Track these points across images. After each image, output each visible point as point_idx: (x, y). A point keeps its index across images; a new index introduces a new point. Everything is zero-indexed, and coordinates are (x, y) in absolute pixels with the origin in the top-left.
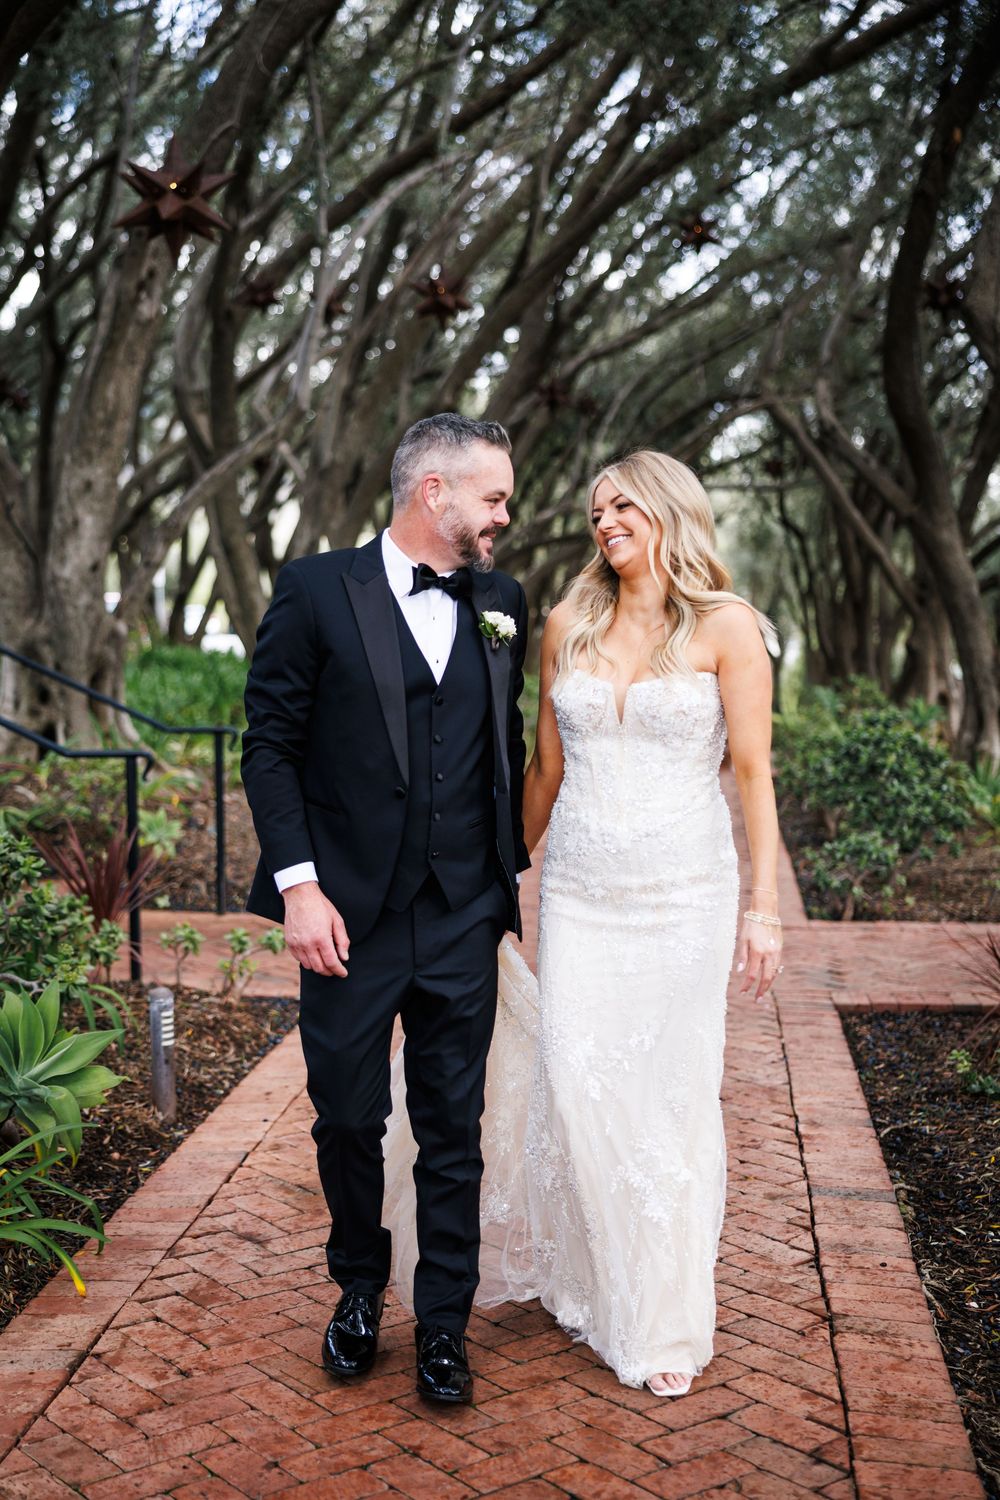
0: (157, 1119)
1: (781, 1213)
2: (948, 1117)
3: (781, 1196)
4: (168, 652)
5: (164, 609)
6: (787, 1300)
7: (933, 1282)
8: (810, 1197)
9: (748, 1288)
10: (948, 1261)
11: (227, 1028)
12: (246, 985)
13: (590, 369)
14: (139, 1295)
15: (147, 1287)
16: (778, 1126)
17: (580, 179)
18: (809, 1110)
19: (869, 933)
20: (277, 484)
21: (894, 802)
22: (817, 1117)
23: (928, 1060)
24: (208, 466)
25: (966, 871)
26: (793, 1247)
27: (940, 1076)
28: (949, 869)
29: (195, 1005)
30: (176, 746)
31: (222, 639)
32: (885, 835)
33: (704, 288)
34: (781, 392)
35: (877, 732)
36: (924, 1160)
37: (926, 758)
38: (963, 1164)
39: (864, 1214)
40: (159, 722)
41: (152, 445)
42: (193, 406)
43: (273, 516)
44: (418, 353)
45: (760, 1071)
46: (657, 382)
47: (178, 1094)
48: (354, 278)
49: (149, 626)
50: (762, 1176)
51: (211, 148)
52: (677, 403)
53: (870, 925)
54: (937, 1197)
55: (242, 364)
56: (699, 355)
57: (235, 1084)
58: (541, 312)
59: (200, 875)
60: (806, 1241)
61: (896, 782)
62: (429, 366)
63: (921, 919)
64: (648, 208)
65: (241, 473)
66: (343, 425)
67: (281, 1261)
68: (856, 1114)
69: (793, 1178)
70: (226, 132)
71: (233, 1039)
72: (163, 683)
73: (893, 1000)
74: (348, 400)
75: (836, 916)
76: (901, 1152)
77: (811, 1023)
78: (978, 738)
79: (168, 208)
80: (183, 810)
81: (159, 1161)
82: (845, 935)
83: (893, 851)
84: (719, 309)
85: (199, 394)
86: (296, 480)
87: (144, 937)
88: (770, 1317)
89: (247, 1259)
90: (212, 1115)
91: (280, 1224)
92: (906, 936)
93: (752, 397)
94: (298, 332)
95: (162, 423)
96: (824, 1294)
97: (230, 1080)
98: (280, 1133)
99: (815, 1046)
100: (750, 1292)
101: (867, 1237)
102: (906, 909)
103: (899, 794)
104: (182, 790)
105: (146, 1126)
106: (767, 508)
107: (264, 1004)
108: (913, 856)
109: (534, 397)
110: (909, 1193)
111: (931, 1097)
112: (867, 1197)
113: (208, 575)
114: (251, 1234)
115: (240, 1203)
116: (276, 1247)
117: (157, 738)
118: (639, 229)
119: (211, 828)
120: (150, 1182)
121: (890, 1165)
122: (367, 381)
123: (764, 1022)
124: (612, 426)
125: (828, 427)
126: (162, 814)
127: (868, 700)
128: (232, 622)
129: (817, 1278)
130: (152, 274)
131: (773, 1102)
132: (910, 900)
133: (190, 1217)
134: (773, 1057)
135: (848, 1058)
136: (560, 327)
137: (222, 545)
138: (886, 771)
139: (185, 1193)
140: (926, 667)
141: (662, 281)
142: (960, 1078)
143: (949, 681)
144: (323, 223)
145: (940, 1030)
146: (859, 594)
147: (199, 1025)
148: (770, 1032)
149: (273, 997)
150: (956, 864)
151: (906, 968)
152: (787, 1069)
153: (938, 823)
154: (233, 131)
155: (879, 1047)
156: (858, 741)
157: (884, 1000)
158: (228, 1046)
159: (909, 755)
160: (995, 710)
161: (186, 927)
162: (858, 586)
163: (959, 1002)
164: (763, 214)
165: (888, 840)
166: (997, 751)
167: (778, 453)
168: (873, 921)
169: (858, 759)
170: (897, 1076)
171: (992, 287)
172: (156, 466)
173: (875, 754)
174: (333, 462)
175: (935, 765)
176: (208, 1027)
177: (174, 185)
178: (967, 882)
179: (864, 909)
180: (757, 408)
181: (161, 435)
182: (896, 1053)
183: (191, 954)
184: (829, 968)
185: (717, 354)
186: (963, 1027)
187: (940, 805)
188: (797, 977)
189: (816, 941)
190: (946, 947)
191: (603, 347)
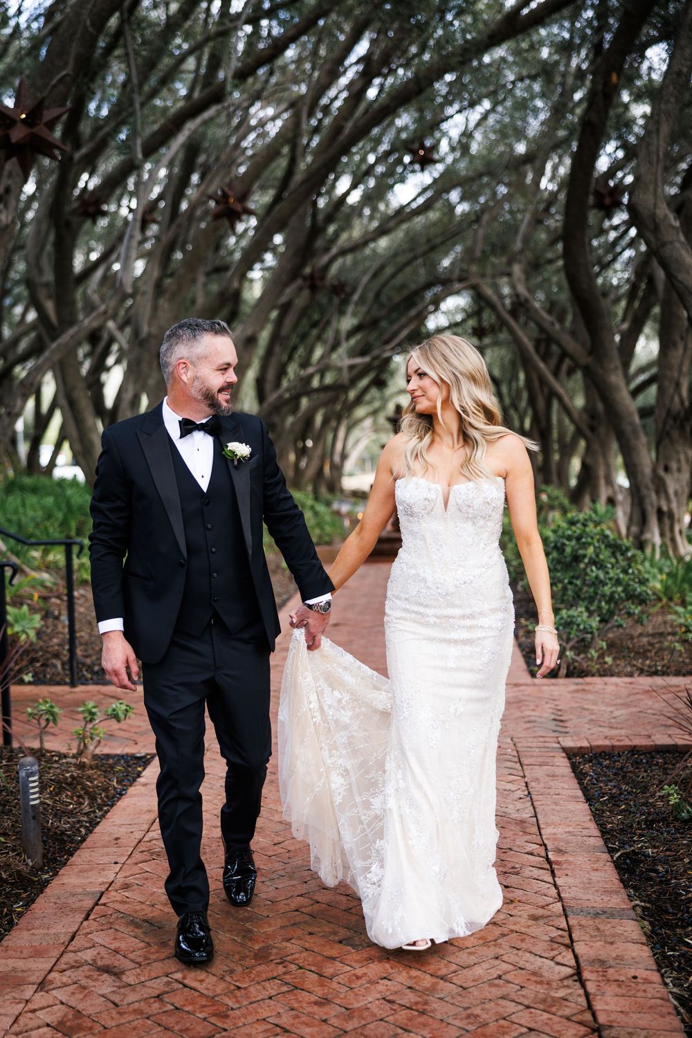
0: (27, 864)
1: (544, 932)
2: (665, 842)
3: (542, 917)
4: (27, 481)
5: (23, 448)
6: (560, 1013)
7: (675, 990)
8: (566, 917)
9: (526, 1003)
10: (684, 969)
11: (82, 784)
12: (96, 747)
13: (339, 262)
14: (16, 1028)
15: (22, 1020)
16: (531, 854)
17: (327, 121)
18: (555, 839)
19: (580, 687)
20: (106, 353)
21: (593, 584)
22: (562, 846)
23: (643, 792)
24: (54, 339)
25: (648, 635)
26: (558, 964)
27: (653, 805)
28: (636, 634)
29: (56, 766)
30: (36, 554)
31: (67, 470)
32: (587, 609)
33: (421, 200)
34: (483, 276)
35: (577, 529)
36: (651, 879)
37: (615, 548)
38: (683, 881)
39: (612, 931)
40: (21, 537)
41: (11, 326)
42: (42, 294)
43: (104, 377)
44: (210, 254)
45: (511, 806)
46: (389, 270)
47: (44, 842)
48: (161, 197)
49: (12, 462)
50: (524, 899)
51: (51, 91)
52: (403, 286)
53: (580, 680)
54: (667, 912)
55: (78, 263)
56: (420, 250)
57: (90, 831)
58: (302, 219)
59: (57, 656)
60: (568, 958)
61: (594, 568)
62: (218, 262)
63: (619, 675)
64: (378, 141)
65: (79, 344)
66: (155, 308)
67: (134, 990)
68: (592, 841)
69: (550, 900)
70: (61, 81)
71: (87, 793)
72: (24, 505)
73: (607, 743)
74: (159, 289)
76: (631, 872)
77: (546, 764)
78: (642, 532)
79: (17, 134)
80: (41, 604)
81: (30, 902)
82: (562, 689)
83: (595, 622)
84: (433, 215)
85: (47, 285)
86: (121, 349)
87: (13, 706)
88: (547, 1030)
89: (106, 990)
90: (72, 859)
91: (132, 956)
92: (610, 688)
93: (461, 280)
94: (120, 239)
95: (18, 310)
96: (590, 1007)
97: (86, 827)
98: (128, 874)
99: (551, 783)
100: (528, 1007)
101: (618, 952)
102: (606, 666)
103: (597, 577)
104: (40, 588)
105: (19, 872)
107: (111, 761)
108: (609, 625)
109: (299, 282)
110: (644, 908)
111: (650, 824)
112: (612, 916)
113: (57, 421)
114: (108, 966)
115: (98, 938)
116: (130, 978)
117: (19, 547)
118: (371, 159)
119: (64, 618)
120: (23, 922)
121: (626, 887)
122: (171, 275)
123: (509, 764)
124: (357, 304)
125: (522, 299)
126: (25, 608)
127: (556, 503)
128: (75, 456)
129: (581, 991)
130: (7, 191)
131: (525, 833)
132: (609, 660)
133: (56, 953)
134: (520, 794)
135: (580, 793)
136: (316, 230)
137: (65, 398)
138: (586, 560)
139: (52, 931)
140: (597, 478)
141: (390, 196)
142: (670, 808)
143: (617, 488)
144: (139, 149)
145: (647, 766)
146: (543, 423)
147: (59, 782)
148: (515, 772)
149: (118, 755)
150: (639, 630)
151: (614, 715)
152: (533, 804)
153: (628, 599)
154: (68, 79)
155: (601, 782)
156: (563, 537)
157: (600, 743)
158: (83, 798)
159: (603, 547)
160: (655, 510)
161: (46, 702)
162: (542, 418)
163: (659, 742)
164: (462, 146)
165: (591, 613)
166: (657, 540)
167: (480, 321)
168: (582, 677)
169: (564, 551)
170: (619, 806)
171: (651, 188)
172: (15, 341)
173: (577, 547)
174: (149, 335)
175: (622, 554)
176: (66, 784)
177: (23, 116)
178: (650, 644)
179: (575, 668)
180: (465, 288)
181: (17, 319)
182: (615, 786)
183: (51, 724)
184: (553, 717)
185: (433, 248)
186: (666, 763)
187: (629, 585)
188: (529, 725)
189: (540, 695)
190: (642, 697)
191: (347, 245)
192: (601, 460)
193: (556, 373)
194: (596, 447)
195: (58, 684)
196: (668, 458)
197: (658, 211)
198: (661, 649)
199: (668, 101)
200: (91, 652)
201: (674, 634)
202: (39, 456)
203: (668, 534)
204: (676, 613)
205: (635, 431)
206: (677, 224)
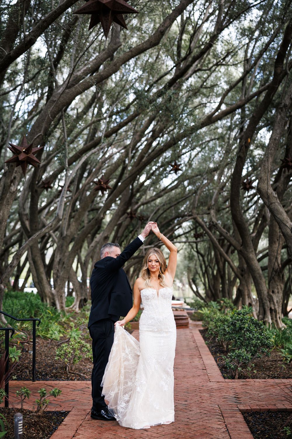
4: (13, 293)
11: (39, 424)
12: (45, 408)
13: (142, 207)
19: (244, 383)
20: (47, 242)
21: (248, 339)
23: (275, 430)
24: (29, 236)
25: (270, 361)
27: (279, 435)
28: (265, 361)
29: (28, 416)
30: (18, 324)
31: (30, 289)
32: (246, 350)
34: (198, 214)
35: (241, 317)
37: (256, 324)
40: (13, 316)
41: (9, 230)
42: (25, 218)
43: (46, 252)
44: (90, 204)
45: (220, 435)
46: (161, 212)
51: (34, 141)
52: (166, 218)
53: (244, 380)
56: (173, 204)
58: (128, 191)
59: (27, 368)
61: (248, 333)
62: (93, 207)
63: (260, 378)
64: (156, 162)
66: (69, 225)
71: (41, 428)
72: (12, 303)
73: (258, 407)
75: (233, 378)
77: (233, 417)
79: (22, 157)
80: (21, 346)
82: (237, 384)
83: (249, 356)
84: (178, 190)
85: (26, 215)
86: (53, 240)
87: (10, 390)
92: (257, 384)
93: (189, 216)
95: (12, 224)
99: (236, 425)
102: (254, 374)
103: (249, 337)
104: (20, 339)
106: (193, 248)
107: (50, 414)
108: (255, 357)
109: (126, 215)
117: (12, 321)
118: (154, 169)
119: (31, 352)
123: (218, 417)
125: (214, 223)
126: (15, 347)
130: (15, 178)
132: (255, 371)
134: (223, 430)
135: (248, 430)
136: (133, 195)
138: (245, 330)
140: (245, 295)
141: (161, 183)
142: (287, 436)
143: (253, 300)
144: (67, 163)
145: (275, 418)
146: (222, 273)
147: (29, 424)
148: (221, 420)
149: (53, 412)
150: (266, 358)
151: (259, 395)
152: (229, 435)
153: (262, 346)
154: (40, 136)
155: (257, 425)
156: (235, 320)
157: (255, 407)
158: (40, 431)
159: (251, 324)
160: (269, 309)
161: (25, 388)
162: (222, 270)
163: (279, 408)
164: (189, 164)
165: (247, 352)
166: (270, 321)
167: (196, 232)
168: (245, 379)
169: (235, 325)
170: (265, 436)
171: (266, 182)
172: (11, 237)
173: (241, 324)
174: (66, 235)
175: (259, 327)
176: (32, 424)
177: (24, 150)
178: (272, 365)
179: (242, 375)
180: (191, 219)
181: (12, 227)
182: (263, 427)
183: (27, 398)
184: (234, 396)
185: (178, 203)
186: (283, 417)
187: (262, 340)
188: (225, 400)
189: (228, 386)
190: (270, 387)
191: (145, 201)
192: (246, 288)
193: (227, 253)
194: (244, 283)
195: (27, 380)
196: (274, 288)
197: (269, 191)
198: (276, 367)
199: (271, 149)
200: (41, 366)
201: (281, 361)
202: (18, 283)
203: (274, 318)
204: (281, 352)
205: (260, 277)
206: (276, 196)
